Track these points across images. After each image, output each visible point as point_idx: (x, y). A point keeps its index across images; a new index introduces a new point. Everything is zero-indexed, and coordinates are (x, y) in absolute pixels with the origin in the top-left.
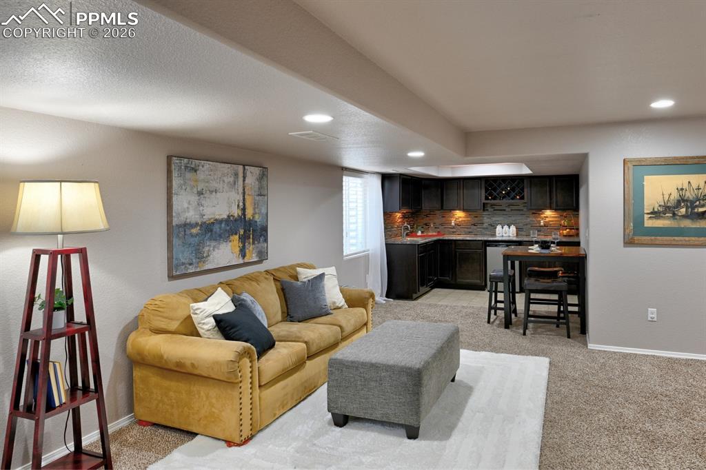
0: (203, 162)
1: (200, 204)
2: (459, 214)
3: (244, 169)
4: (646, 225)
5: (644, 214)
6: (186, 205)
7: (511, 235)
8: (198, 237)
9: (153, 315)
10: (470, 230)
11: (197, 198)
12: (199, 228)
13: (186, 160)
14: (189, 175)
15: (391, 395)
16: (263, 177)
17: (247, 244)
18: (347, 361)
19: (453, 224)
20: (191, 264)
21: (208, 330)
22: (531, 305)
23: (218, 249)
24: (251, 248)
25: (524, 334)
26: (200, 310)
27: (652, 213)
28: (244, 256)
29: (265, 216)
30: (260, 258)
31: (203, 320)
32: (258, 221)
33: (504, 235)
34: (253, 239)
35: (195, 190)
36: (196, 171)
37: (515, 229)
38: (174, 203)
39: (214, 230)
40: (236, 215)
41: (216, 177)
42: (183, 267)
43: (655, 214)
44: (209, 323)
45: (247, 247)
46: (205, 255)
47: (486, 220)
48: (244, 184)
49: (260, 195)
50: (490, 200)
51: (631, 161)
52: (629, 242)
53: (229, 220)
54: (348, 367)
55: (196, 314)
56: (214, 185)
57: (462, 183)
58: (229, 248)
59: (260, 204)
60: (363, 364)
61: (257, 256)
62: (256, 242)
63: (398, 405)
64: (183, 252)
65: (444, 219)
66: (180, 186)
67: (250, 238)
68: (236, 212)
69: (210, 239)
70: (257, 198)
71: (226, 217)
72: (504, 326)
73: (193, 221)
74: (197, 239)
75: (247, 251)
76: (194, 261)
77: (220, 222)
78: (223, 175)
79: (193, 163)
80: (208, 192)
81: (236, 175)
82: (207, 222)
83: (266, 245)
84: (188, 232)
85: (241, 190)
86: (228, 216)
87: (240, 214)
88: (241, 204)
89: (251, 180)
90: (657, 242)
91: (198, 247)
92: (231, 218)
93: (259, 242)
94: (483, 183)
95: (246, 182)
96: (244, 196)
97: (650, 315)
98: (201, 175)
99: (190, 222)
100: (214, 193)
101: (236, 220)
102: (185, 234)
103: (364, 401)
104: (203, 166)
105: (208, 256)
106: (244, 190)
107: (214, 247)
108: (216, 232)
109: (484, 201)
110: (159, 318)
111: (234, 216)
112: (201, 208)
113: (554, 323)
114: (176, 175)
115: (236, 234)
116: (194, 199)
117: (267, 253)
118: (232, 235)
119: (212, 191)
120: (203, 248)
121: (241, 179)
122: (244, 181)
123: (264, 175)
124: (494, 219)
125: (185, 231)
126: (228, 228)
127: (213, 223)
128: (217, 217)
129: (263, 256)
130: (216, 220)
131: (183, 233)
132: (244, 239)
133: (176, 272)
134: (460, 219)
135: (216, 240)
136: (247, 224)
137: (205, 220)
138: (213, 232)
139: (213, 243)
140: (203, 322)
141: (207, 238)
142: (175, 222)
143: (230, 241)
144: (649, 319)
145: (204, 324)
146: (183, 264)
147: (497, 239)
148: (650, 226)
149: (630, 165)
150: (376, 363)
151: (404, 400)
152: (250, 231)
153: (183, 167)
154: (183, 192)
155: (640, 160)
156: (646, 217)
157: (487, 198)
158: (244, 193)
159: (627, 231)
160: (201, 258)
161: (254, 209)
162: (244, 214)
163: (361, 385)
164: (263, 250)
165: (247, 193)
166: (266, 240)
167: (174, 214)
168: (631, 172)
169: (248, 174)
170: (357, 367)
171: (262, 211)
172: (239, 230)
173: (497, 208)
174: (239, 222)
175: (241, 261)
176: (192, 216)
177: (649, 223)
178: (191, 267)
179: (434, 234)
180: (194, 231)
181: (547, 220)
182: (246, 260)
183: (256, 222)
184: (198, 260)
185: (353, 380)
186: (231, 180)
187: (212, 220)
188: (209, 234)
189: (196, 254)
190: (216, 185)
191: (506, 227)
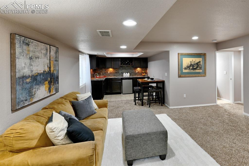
0: (32, 40)
1: (31, 65)
2: (111, 70)
3: (50, 47)
4: (183, 72)
5: (183, 68)
6: (23, 65)
7: (128, 76)
8: (30, 84)
9: (16, 140)
10: (115, 75)
11: (29, 61)
12: (30, 78)
13: (23, 38)
14: (25, 47)
15: (157, 145)
16: (57, 52)
17: (51, 85)
18: (136, 135)
19: (109, 73)
20: (26, 100)
21: (62, 140)
22: (144, 97)
23: (39, 90)
24: (53, 87)
25: (150, 107)
26: (56, 129)
27: (185, 68)
28: (50, 92)
29: (58, 71)
30: (56, 92)
31: (58, 134)
32: (55, 73)
33: (126, 76)
34: (53, 82)
35: (28, 56)
36: (28, 45)
37: (129, 74)
38: (17, 63)
39: (38, 79)
40: (47, 71)
41: (38, 50)
42: (22, 103)
43: (185, 69)
44: (61, 135)
45: (51, 87)
46: (33, 94)
47: (120, 72)
48: (50, 55)
49: (56, 61)
50: (122, 65)
51: (180, 54)
52: (180, 76)
53: (44, 73)
54: (136, 138)
55: (54, 132)
56: (37, 54)
57: (113, 59)
58: (44, 88)
59: (56, 65)
60: (143, 134)
61: (55, 91)
62: (55, 84)
63: (160, 148)
64: (22, 94)
65: (105, 71)
66: (20, 53)
67: (52, 82)
68: (47, 69)
69: (36, 84)
70: (55, 62)
71: (42, 72)
72: (141, 105)
73: (27, 75)
74: (29, 85)
75: (51, 89)
76: (28, 98)
77: (40, 74)
78: (41, 49)
79: (27, 40)
80: (35, 58)
81: (47, 50)
82: (35, 75)
83: (58, 85)
84: (25, 82)
85: (49, 58)
86: (44, 71)
87: (49, 70)
88: (49, 65)
89: (53, 53)
90: (186, 76)
91: (30, 90)
92: (45, 72)
93: (56, 84)
94: (120, 59)
95: (51, 54)
96: (50, 61)
97: (184, 96)
98: (31, 48)
99: (26, 76)
100: (37, 59)
101: (47, 73)
102: (23, 83)
103: (144, 150)
104: (32, 43)
105: (35, 94)
106: (50, 58)
107: (38, 89)
108: (38, 81)
109: (120, 65)
110: (22, 141)
111: (46, 71)
112: (31, 67)
113: (158, 102)
114: (18, 46)
115: (47, 81)
116: (28, 61)
117: (58, 89)
118: (45, 81)
119: (37, 58)
120: (33, 90)
121: (49, 52)
122: (50, 53)
123: (57, 51)
124: (122, 71)
125: (23, 81)
126: (44, 78)
127: (37, 75)
128: (39, 72)
129: (57, 90)
130: (38, 73)
131: (22, 82)
132: (50, 83)
133: (18, 106)
134: (111, 71)
135: (38, 85)
136: (51, 75)
137: (33, 74)
138: (37, 81)
139: (37, 87)
140: (58, 135)
141: (34, 84)
142: (18, 75)
143: (45, 85)
144: (184, 97)
145: (59, 136)
146: (22, 101)
147: (124, 77)
148: (184, 72)
149: (179, 55)
150: (149, 133)
151: (162, 145)
152: (52, 79)
153: (22, 42)
154: (22, 57)
155: (182, 54)
156: (183, 69)
157: (121, 64)
158: (50, 59)
159: (179, 73)
160: (31, 95)
161: (54, 67)
162: (50, 70)
163: (143, 144)
164: (57, 87)
165: (51, 60)
166: (58, 83)
167: (17, 71)
168: (180, 57)
169: (52, 50)
170: (141, 136)
171: (57, 69)
172: (48, 79)
173: (123, 67)
174: (48, 74)
175: (49, 95)
176: (26, 72)
177: (184, 71)
178: (26, 102)
179: (103, 76)
180: (28, 80)
181: (138, 71)
182: (51, 94)
183: (55, 74)
184: (30, 97)
185: (139, 143)
186: (45, 52)
187: (37, 74)
188: (35, 82)
189: (29, 94)
190: (38, 54)
191: (126, 73)
